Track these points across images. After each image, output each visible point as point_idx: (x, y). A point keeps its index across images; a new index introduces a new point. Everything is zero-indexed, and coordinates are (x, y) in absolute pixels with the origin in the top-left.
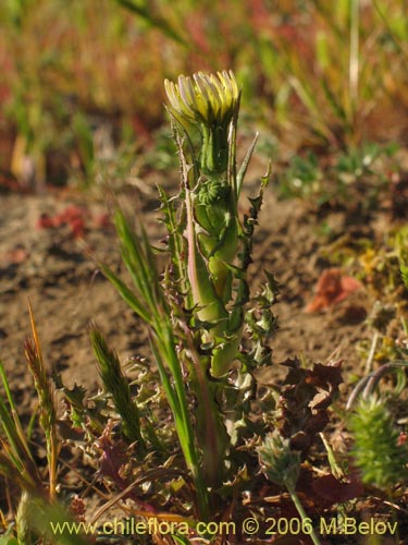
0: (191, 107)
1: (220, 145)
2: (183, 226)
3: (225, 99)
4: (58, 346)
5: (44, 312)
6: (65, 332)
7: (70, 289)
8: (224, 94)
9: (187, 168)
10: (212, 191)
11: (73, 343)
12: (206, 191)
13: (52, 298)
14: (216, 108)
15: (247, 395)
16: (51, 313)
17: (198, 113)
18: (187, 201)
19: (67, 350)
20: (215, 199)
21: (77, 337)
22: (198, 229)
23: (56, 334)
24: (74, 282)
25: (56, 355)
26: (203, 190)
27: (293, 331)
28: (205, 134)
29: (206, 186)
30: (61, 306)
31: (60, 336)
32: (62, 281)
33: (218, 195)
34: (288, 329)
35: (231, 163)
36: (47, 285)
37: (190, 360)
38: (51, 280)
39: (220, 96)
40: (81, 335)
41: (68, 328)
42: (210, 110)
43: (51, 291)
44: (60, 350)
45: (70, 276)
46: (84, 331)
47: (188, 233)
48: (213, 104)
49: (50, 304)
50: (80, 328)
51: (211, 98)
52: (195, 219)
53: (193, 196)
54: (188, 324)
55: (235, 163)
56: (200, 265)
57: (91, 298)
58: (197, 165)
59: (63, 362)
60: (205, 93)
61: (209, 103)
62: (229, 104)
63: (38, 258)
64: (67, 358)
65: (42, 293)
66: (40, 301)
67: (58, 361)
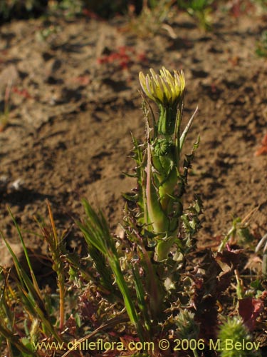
0: (153, 95)
1: (171, 119)
2: (145, 165)
3: (175, 91)
4: (97, 160)
5: (92, 132)
6: (102, 150)
7: (112, 114)
8: (174, 89)
9: (150, 130)
10: (163, 147)
11: (106, 158)
12: (160, 147)
13: (99, 120)
14: (169, 97)
15: (180, 266)
16: (97, 133)
17: (157, 99)
18: (148, 149)
19: (102, 164)
20: (164, 153)
21: (108, 154)
22: (153, 170)
23: (97, 151)
24: (114, 109)
25: (94, 167)
26: (157, 146)
27: (244, 165)
28: (162, 110)
29: (159, 143)
30: (104, 127)
31: (98, 153)
32: (107, 107)
33: (166, 151)
34: (241, 164)
35: (176, 130)
36: (98, 109)
37: (141, 251)
38: (101, 106)
39: (172, 90)
40: (112, 153)
41: (104, 147)
42: (165, 97)
43: (99, 115)
44: (97, 163)
45: (113, 104)
46: (114, 151)
47: (147, 169)
48: (167, 95)
49: (97, 126)
50: (111, 148)
51: (166, 90)
52: (152, 163)
53: (152, 148)
54: (139, 234)
55: (179, 130)
56: (153, 191)
57: (123, 124)
58: (156, 128)
59: (98, 173)
60: (162, 88)
61: (164, 94)
62: (177, 94)
63: (96, 85)
64: (101, 169)
65: (93, 116)
66: (92, 122)
67: (95, 171)
